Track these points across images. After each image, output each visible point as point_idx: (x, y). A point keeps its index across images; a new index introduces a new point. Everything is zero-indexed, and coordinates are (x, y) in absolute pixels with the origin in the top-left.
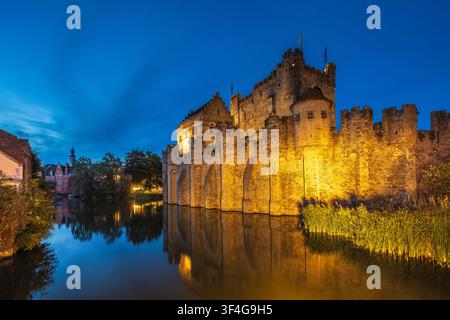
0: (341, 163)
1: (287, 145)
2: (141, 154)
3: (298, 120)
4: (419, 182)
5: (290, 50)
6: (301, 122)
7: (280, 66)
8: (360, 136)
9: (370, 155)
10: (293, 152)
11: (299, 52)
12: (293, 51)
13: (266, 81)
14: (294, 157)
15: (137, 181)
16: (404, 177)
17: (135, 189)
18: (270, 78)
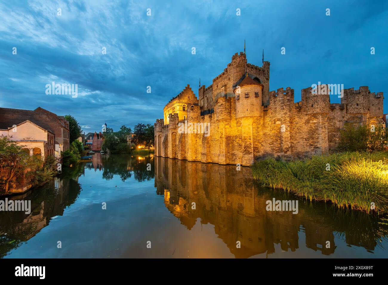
0: (269, 129)
1: (231, 116)
2: (143, 126)
3: (239, 99)
4: (330, 141)
5: (236, 54)
6: (240, 100)
7: (230, 65)
8: (284, 109)
9: (291, 123)
10: (235, 122)
11: (243, 55)
12: (239, 54)
13: (220, 76)
14: (235, 125)
15: (141, 143)
16: (318, 138)
17: (139, 147)
18: (224, 74)
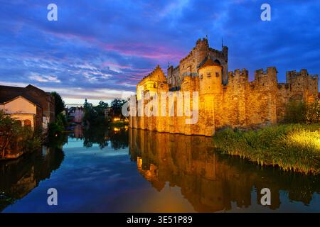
0: (228, 104)
4: (278, 115)
5: (200, 40)
6: (203, 79)
7: (194, 49)
8: (240, 87)
9: (246, 99)
11: (205, 40)
12: (202, 40)
13: (186, 58)
15: (117, 116)
16: (268, 112)
17: (116, 119)
18: (189, 56)
